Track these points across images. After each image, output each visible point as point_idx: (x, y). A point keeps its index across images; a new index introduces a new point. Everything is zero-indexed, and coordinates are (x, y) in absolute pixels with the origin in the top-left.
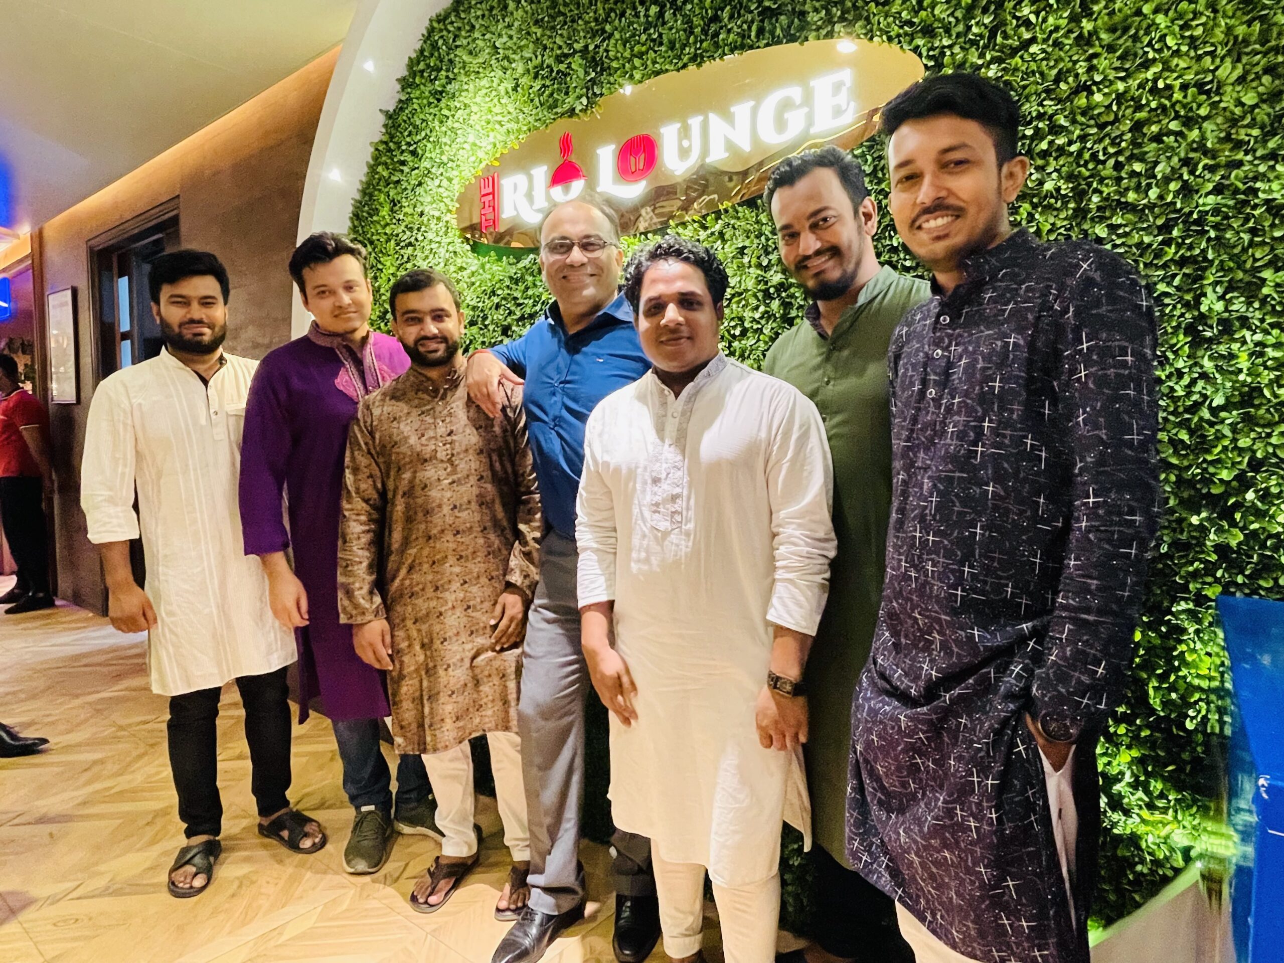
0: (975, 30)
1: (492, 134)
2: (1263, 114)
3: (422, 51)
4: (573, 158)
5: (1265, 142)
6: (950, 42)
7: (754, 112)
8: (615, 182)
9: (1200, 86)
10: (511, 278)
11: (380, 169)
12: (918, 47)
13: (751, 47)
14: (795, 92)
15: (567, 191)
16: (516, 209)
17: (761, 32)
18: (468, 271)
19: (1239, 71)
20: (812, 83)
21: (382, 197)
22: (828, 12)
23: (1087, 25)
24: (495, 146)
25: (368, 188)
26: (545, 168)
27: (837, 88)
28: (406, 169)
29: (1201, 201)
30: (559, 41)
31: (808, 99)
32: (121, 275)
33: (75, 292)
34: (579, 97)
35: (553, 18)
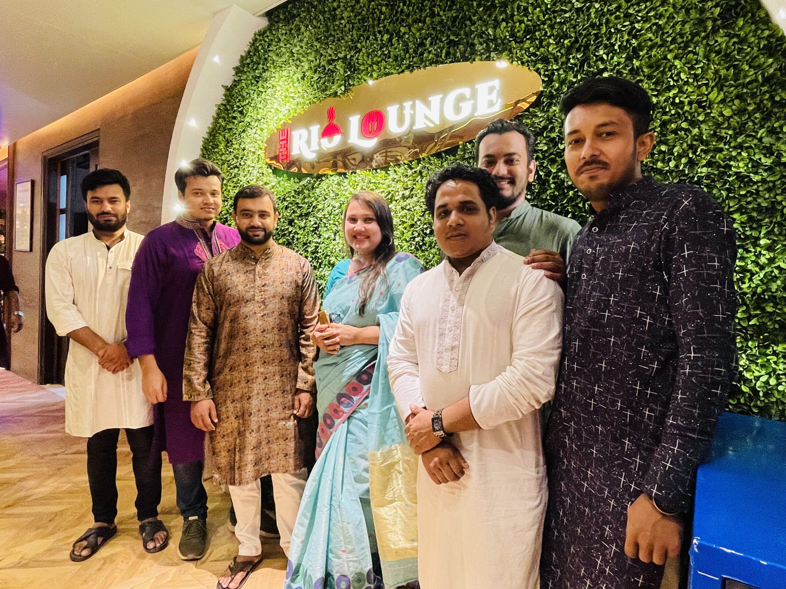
0: (572, 61)
1: (287, 104)
2: (734, 122)
3: (249, 52)
4: (335, 122)
5: (735, 139)
6: (558, 67)
7: (442, 101)
8: (359, 138)
9: (699, 103)
10: (295, 191)
11: (220, 121)
12: (539, 69)
13: (442, 63)
14: (466, 91)
15: (330, 142)
16: (300, 150)
17: (448, 54)
18: (270, 185)
19: (722, 96)
20: (477, 86)
21: (221, 138)
22: (488, 45)
23: (636, 63)
24: (289, 111)
25: (212, 131)
26: (318, 126)
27: (491, 89)
28: (236, 122)
29: (699, 170)
30: (330, 51)
31: (474, 95)
32: (62, 174)
33: (33, 183)
34: (340, 86)
35: (327, 38)
